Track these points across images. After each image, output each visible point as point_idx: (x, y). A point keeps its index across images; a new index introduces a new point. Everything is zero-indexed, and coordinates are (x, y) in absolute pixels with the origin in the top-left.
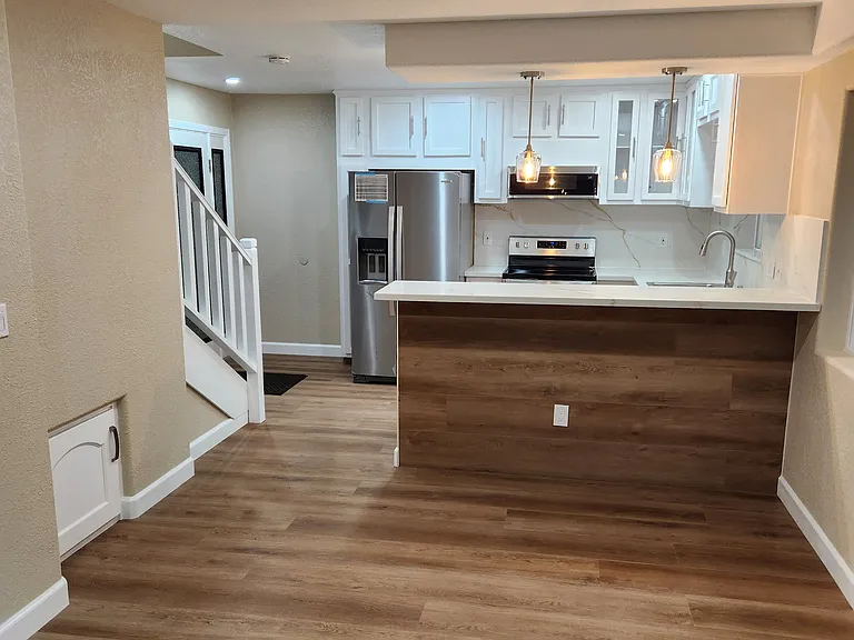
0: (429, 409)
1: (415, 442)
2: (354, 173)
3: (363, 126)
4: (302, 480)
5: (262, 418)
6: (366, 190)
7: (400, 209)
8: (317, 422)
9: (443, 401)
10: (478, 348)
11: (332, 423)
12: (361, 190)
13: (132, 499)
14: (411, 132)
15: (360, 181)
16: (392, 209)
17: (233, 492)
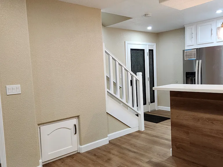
0: (182, 136)
1: (178, 148)
2: (185, 50)
3: (194, 35)
4: (135, 152)
5: (143, 129)
6: (188, 56)
7: (200, 61)
8: (159, 134)
9: (188, 133)
10: (202, 112)
11: (164, 135)
12: (187, 56)
13: (81, 147)
14: (212, 34)
15: (186, 53)
16: (197, 61)
17: (113, 152)
